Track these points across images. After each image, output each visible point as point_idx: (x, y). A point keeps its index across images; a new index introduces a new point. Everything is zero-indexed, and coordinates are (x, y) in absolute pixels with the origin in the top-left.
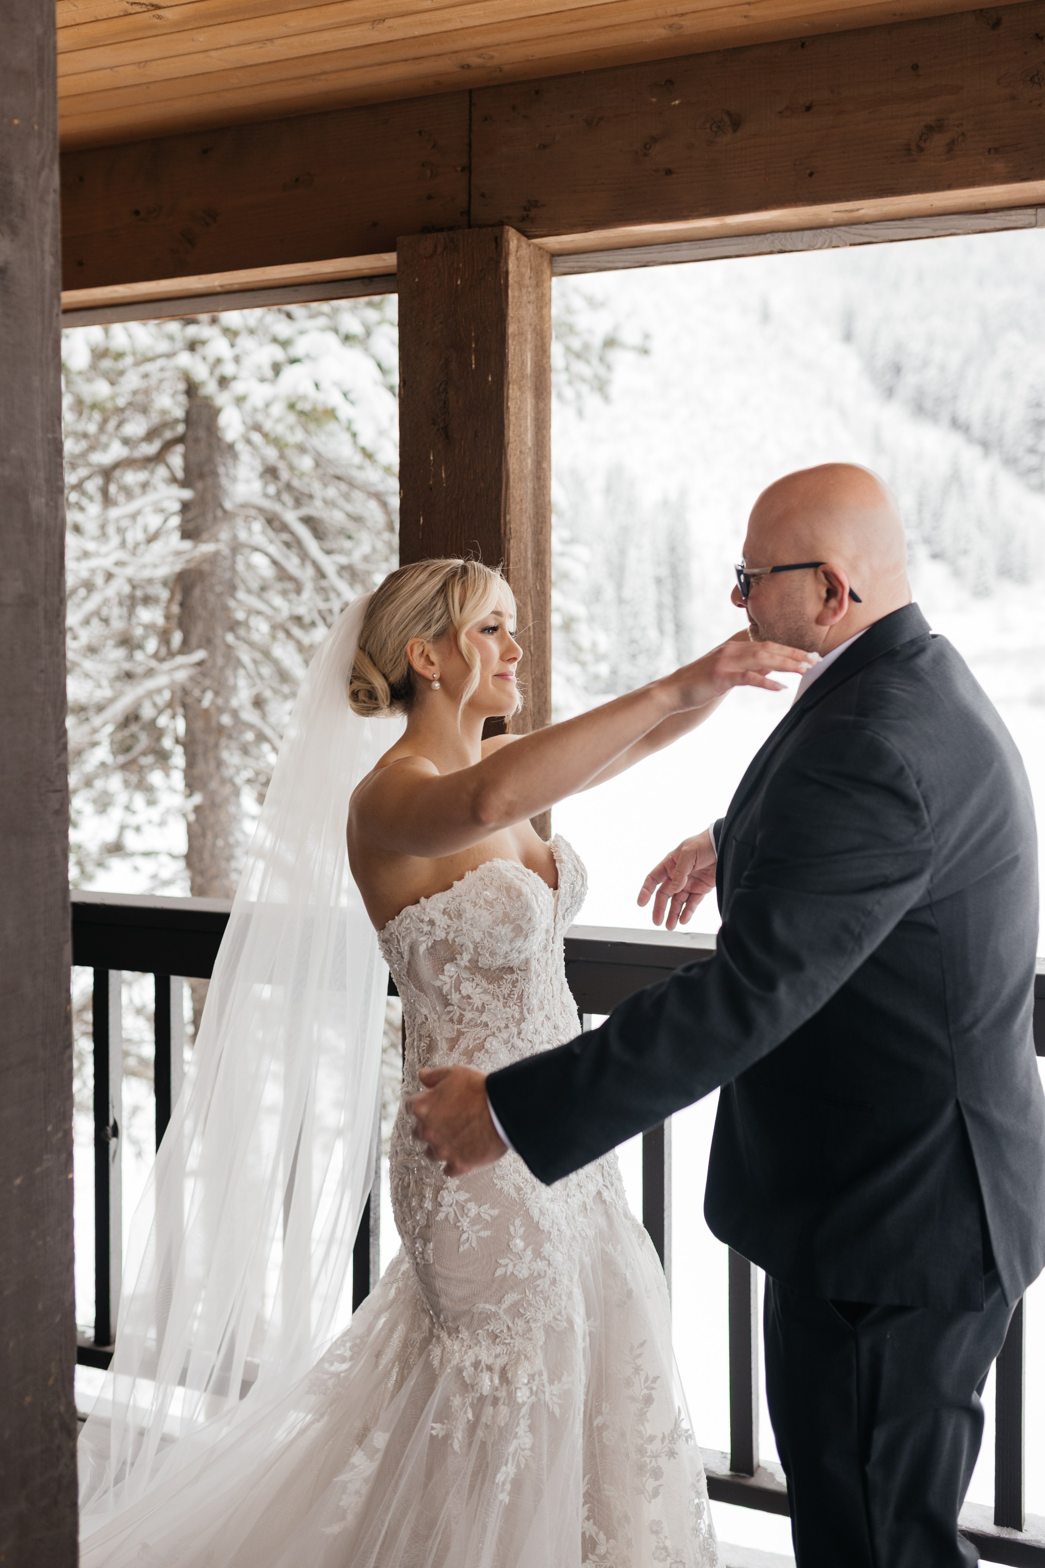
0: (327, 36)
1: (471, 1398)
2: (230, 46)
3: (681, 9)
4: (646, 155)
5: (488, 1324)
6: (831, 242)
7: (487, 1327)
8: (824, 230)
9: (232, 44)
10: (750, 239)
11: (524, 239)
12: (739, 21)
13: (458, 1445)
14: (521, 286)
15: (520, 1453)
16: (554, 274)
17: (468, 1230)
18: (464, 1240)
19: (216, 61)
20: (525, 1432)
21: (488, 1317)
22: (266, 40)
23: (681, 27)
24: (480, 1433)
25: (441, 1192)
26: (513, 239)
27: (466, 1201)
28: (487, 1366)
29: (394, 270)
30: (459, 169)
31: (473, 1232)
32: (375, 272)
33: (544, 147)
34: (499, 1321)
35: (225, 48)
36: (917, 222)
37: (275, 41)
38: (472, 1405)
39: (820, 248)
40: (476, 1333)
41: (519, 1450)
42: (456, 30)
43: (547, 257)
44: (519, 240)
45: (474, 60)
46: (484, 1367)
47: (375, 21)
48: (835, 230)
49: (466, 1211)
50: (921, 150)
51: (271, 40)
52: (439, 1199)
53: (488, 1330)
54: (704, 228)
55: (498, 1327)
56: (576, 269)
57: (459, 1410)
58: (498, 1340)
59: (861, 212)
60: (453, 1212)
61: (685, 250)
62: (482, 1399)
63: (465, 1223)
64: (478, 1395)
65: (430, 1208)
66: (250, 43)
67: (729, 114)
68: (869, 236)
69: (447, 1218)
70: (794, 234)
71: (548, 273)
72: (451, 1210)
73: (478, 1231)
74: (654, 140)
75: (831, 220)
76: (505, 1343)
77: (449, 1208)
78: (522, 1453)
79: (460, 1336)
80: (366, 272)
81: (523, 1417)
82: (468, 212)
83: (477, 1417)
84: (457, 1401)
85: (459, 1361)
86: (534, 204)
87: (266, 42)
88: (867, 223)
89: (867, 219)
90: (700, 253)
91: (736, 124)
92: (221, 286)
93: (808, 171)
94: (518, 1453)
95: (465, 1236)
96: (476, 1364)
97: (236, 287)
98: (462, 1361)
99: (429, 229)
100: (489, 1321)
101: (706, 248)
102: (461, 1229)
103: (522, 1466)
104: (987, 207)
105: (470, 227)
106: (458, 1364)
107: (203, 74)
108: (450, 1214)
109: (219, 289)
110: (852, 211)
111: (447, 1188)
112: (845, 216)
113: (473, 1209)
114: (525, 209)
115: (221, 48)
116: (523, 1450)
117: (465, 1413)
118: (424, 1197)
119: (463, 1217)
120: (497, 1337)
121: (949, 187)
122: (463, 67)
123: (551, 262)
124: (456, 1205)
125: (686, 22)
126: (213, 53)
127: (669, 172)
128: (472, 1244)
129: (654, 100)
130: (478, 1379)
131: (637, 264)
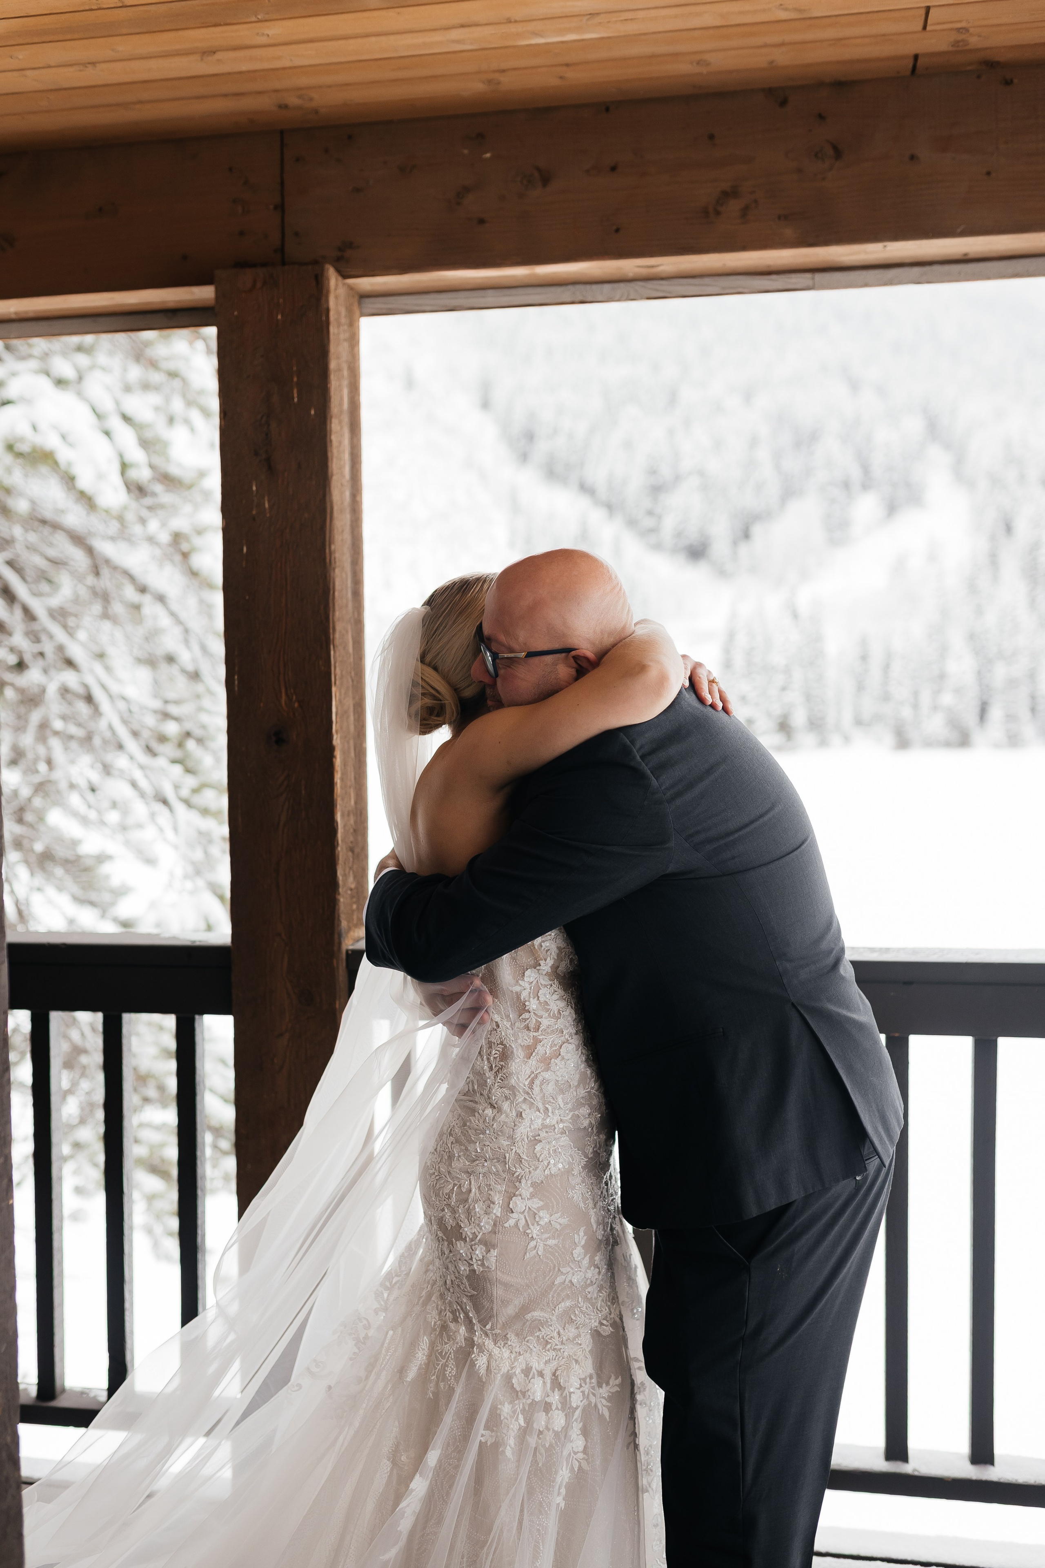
0: (153, 64)
1: (521, 1404)
2: (49, 67)
3: (503, 66)
4: (459, 204)
5: (540, 1330)
6: (628, 295)
7: (538, 1334)
8: (622, 285)
9: (52, 64)
10: (553, 289)
11: (340, 278)
12: (554, 82)
13: (510, 1452)
14: (339, 325)
15: (573, 1457)
16: (363, 315)
17: (537, 1237)
18: (531, 1248)
19: (30, 81)
20: (578, 1435)
21: (539, 1325)
22: (89, 63)
23: (499, 83)
24: (532, 1441)
25: (513, 1199)
26: (333, 278)
27: (539, 1209)
28: (538, 1371)
29: (212, 303)
30: (271, 207)
31: (541, 1240)
32: (180, 306)
33: (357, 190)
34: (550, 1328)
35: (43, 68)
36: (707, 280)
37: (98, 65)
38: (523, 1411)
39: (619, 300)
40: (526, 1339)
41: (572, 1454)
42: (284, 69)
43: (357, 298)
44: (337, 280)
45: (293, 100)
46: (536, 1373)
47: (204, 53)
48: (632, 284)
49: (537, 1219)
50: (718, 213)
51: (94, 64)
52: (511, 1206)
53: (538, 1337)
54: (513, 276)
55: (549, 1333)
56: (384, 311)
57: (509, 1418)
58: (549, 1346)
59: (661, 268)
60: (524, 1219)
61: (491, 297)
62: (534, 1403)
63: (535, 1231)
64: (529, 1401)
65: (499, 1215)
66: (71, 65)
67: (538, 169)
68: (664, 291)
69: (516, 1225)
70: (594, 287)
71: (357, 313)
72: (522, 1217)
73: (547, 1239)
74: (467, 189)
75: (631, 275)
76: (555, 1349)
77: (520, 1215)
78: (575, 1457)
79: (509, 1343)
80: (171, 305)
81: (576, 1420)
82: (282, 250)
83: (529, 1421)
84: (506, 1409)
85: (509, 1368)
86: (349, 245)
87: (88, 65)
88: (662, 279)
89: (663, 275)
90: (505, 300)
91: (546, 180)
92: (16, 313)
93: (615, 227)
94: (571, 1457)
95: (533, 1244)
96: (527, 1371)
97: (31, 315)
98: (512, 1368)
99: (242, 264)
100: (541, 1328)
101: (510, 295)
102: (530, 1236)
103: (576, 1469)
104: (772, 269)
105: (284, 263)
106: (508, 1371)
107: (13, 94)
108: (520, 1221)
109: (13, 316)
110: (652, 267)
111: (520, 1195)
112: (644, 272)
113: (545, 1217)
114: (340, 249)
115: (39, 68)
116: (575, 1453)
117: (517, 1420)
118: (494, 1203)
119: (533, 1225)
120: (547, 1343)
121: (744, 248)
122: (280, 107)
123: (360, 303)
124: (528, 1212)
125: (504, 79)
126: (28, 73)
127: (482, 221)
128: (539, 1252)
129: (466, 151)
130: (530, 1385)
131: (445, 309)
